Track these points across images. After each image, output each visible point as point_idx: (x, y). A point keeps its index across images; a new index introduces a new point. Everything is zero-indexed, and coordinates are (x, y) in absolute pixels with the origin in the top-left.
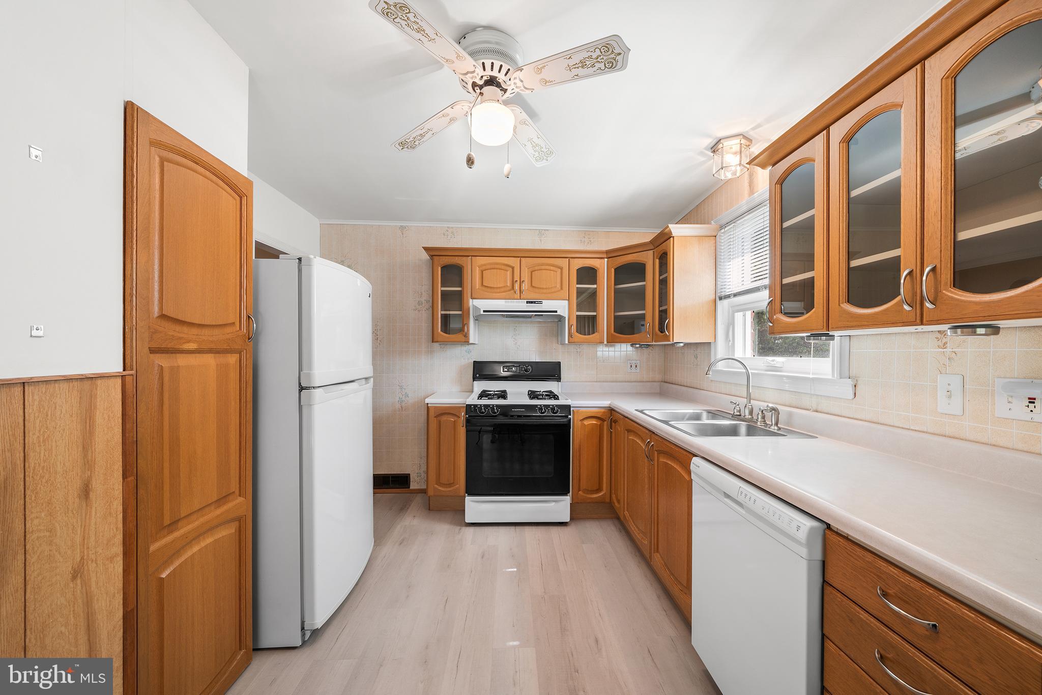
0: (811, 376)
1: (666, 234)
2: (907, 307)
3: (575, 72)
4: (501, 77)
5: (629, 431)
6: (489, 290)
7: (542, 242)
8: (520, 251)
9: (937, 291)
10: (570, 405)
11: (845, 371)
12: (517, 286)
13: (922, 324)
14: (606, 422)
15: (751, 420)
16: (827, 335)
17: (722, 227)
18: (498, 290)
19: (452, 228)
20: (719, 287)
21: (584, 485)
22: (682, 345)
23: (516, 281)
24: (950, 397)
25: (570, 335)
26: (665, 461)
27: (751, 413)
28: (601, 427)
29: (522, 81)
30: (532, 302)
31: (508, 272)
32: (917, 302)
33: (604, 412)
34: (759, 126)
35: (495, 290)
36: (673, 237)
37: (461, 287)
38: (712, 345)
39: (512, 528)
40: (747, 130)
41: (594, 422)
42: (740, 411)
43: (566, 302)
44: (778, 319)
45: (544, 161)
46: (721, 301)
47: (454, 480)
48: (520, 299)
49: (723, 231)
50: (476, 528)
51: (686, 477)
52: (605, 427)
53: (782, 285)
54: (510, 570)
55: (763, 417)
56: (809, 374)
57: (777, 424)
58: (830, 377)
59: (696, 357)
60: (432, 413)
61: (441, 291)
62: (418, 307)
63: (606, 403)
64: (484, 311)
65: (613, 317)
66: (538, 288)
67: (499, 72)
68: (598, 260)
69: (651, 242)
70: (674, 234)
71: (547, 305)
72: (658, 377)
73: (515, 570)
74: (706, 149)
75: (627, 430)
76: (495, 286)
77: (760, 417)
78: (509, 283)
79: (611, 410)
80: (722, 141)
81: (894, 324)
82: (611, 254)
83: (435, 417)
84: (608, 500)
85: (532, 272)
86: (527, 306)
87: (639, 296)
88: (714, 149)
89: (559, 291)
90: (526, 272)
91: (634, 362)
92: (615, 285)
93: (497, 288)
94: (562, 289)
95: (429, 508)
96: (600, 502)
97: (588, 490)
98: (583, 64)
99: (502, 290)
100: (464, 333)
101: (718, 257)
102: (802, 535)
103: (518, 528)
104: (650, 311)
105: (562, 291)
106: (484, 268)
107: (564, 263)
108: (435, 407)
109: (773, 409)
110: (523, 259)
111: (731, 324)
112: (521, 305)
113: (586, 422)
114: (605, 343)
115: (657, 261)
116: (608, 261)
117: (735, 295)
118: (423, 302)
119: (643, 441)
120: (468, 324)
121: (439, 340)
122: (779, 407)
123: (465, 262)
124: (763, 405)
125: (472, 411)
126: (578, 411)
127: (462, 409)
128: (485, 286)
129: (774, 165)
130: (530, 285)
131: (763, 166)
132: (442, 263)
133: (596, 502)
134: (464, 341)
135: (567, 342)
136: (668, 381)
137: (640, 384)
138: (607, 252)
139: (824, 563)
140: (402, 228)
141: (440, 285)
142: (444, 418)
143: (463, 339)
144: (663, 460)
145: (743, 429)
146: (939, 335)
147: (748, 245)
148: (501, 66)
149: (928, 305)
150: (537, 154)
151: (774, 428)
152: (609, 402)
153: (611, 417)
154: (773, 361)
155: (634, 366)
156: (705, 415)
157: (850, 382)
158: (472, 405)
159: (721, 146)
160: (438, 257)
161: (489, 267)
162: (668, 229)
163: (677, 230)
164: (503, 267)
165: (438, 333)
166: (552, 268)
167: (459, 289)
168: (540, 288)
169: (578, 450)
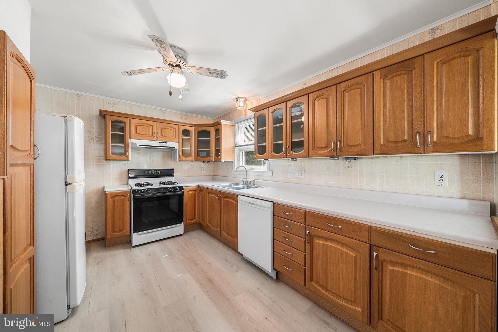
0: (262, 171)
1: (219, 123)
2: (284, 154)
3: (209, 74)
4: (182, 66)
5: (209, 193)
6: (140, 135)
7: (164, 116)
8: (156, 119)
9: (289, 152)
10: (183, 186)
11: (270, 169)
12: (155, 135)
13: (287, 158)
14: (197, 192)
15: (247, 185)
16: (268, 160)
17: (236, 123)
18: (145, 136)
19: (114, 101)
20: (235, 143)
21: (188, 218)
22: (224, 162)
23: (154, 132)
24: (290, 174)
25: (179, 157)
26: (226, 200)
27: (247, 183)
28: (195, 194)
29: (190, 70)
30: (162, 143)
31: (150, 128)
32: (286, 153)
33: (196, 188)
34: (249, 97)
35: (143, 136)
36: (222, 124)
37: (124, 132)
38: (233, 162)
39: (158, 243)
40: (246, 97)
41: (192, 192)
42: (244, 183)
43: (178, 143)
44: (257, 155)
45: (186, 92)
46: (236, 147)
47: (123, 228)
48: (156, 141)
49: (236, 124)
50: (139, 247)
51: (235, 203)
52: (197, 194)
53: (258, 146)
54: (165, 256)
55: (251, 183)
56: (262, 170)
57: (255, 185)
58: (267, 171)
59: (227, 166)
60: (109, 196)
61: (111, 133)
62: (90, 140)
63: (197, 184)
64: (139, 145)
65: (197, 150)
66: (165, 136)
67: (182, 64)
68: (191, 127)
69: (212, 124)
70: (222, 123)
71: (169, 144)
72: (212, 174)
73: (168, 255)
74: (234, 99)
75: (208, 193)
76: (143, 134)
77: (250, 183)
78: (151, 133)
79: (199, 187)
80: (239, 98)
81: (282, 158)
82: (196, 126)
83: (111, 198)
84: (198, 222)
85: (162, 129)
86: (159, 144)
87: (207, 144)
88: (237, 99)
89: (174, 138)
90: (159, 129)
91: (203, 168)
92: (198, 138)
93: (144, 135)
94: (176, 137)
95: (106, 245)
96: (195, 223)
97: (190, 219)
98: (213, 73)
99: (147, 136)
100: (126, 155)
101: (235, 133)
102: (269, 206)
103: (161, 242)
104: (213, 149)
105: (176, 139)
106: (137, 125)
107: (177, 127)
108: (111, 193)
109: (254, 181)
110: (157, 123)
111: (239, 155)
112: (157, 143)
113: (189, 193)
114: (194, 161)
115: (215, 131)
116: (195, 128)
117: (241, 146)
118: (95, 137)
119: (217, 195)
120: (128, 151)
121: (110, 158)
122: (255, 180)
123: (126, 120)
124: (251, 180)
125: (136, 193)
126: (186, 188)
127: (127, 193)
128: (138, 133)
129: (256, 112)
130: (161, 135)
131: (253, 111)
132: (112, 119)
133: (194, 224)
134: (125, 159)
135: (178, 160)
136: (216, 175)
137: (205, 176)
138: (195, 125)
139: (273, 211)
140: (79, 95)
141: (110, 130)
142: (116, 198)
143: (125, 158)
144: (225, 200)
145: (246, 188)
146: (288, 160)
147: (243, 130)
148: (183, 63)
149: (288, 154)
150: (184, 89)
151: (254, 186)
152: (198, 184)
153: (199, 190)
154: (252, 167)
155: (203, 170)
156: (233, 185)
157: (271, 172)
158: (136, 190)
159: (239, 99)
160: (109, 116)
161: (140, 124)
162: (220, 121)
163: (223, 122)
164: (147, 125)
165: (110, 155)
166: (171, 128)
167: (123, 133)
168: (166, 137)
169: (186, 204)
